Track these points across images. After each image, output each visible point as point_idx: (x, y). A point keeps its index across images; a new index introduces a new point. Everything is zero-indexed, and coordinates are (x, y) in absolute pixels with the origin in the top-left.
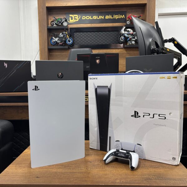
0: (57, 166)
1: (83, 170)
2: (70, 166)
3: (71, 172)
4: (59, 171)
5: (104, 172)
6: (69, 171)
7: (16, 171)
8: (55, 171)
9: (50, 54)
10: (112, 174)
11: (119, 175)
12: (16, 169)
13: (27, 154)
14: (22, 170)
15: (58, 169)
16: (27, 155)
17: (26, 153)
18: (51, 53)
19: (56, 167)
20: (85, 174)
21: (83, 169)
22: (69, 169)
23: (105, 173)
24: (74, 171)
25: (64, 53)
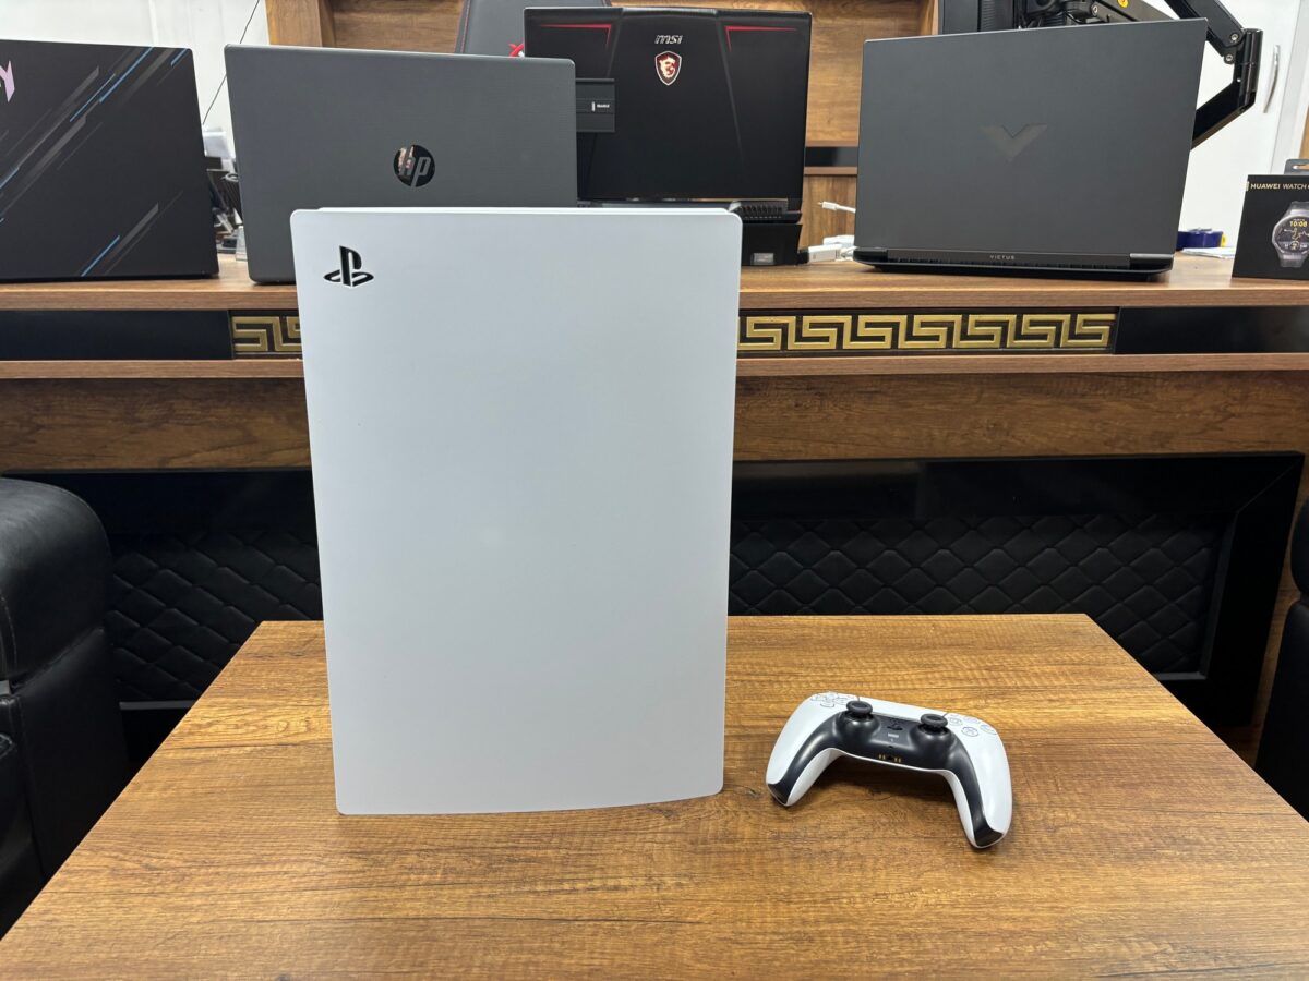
0: (428, 862)
1: (629, 895)
2: (529, 860)
3: (538, 913)
4: (449, 913)
5: (782, 908)
6: (526, 904)
7: (119, 914)
8: (419, 908)
9: (332, 20)
10: (845, 933)
11: (901, 937)
12: (119, 895)
13: (207, 741)
14: (166, 908)
15: (442, 884)
16: (202, 754)
17: (198, 739)
18: (338, 17)
19: (423, 870)
20: (649, 939)
21: (625, 882)
22: (521, 882)
23: (792, 922)
24: (562, 905)
25: (425, 18)
